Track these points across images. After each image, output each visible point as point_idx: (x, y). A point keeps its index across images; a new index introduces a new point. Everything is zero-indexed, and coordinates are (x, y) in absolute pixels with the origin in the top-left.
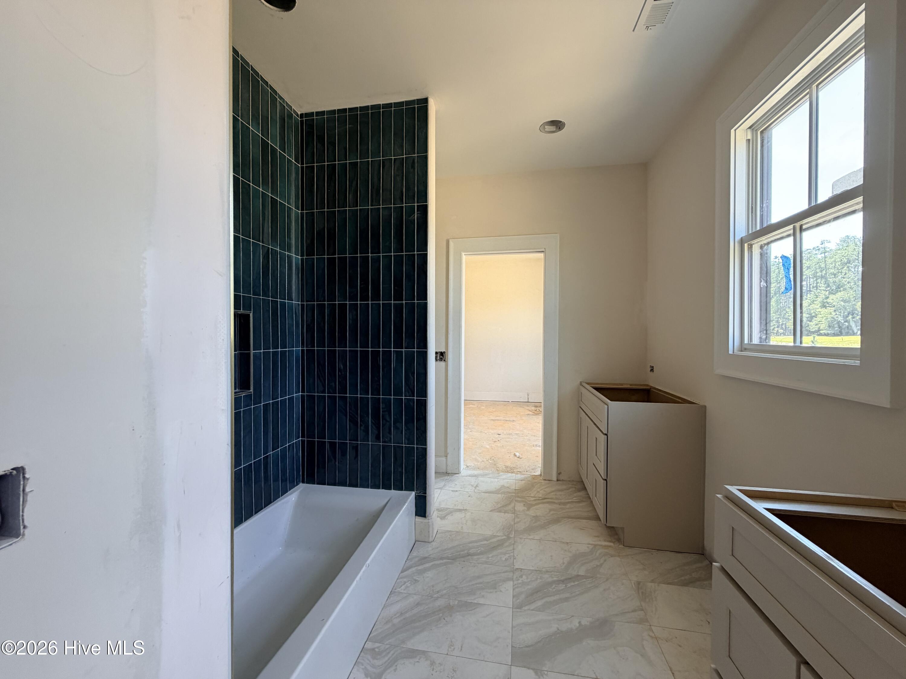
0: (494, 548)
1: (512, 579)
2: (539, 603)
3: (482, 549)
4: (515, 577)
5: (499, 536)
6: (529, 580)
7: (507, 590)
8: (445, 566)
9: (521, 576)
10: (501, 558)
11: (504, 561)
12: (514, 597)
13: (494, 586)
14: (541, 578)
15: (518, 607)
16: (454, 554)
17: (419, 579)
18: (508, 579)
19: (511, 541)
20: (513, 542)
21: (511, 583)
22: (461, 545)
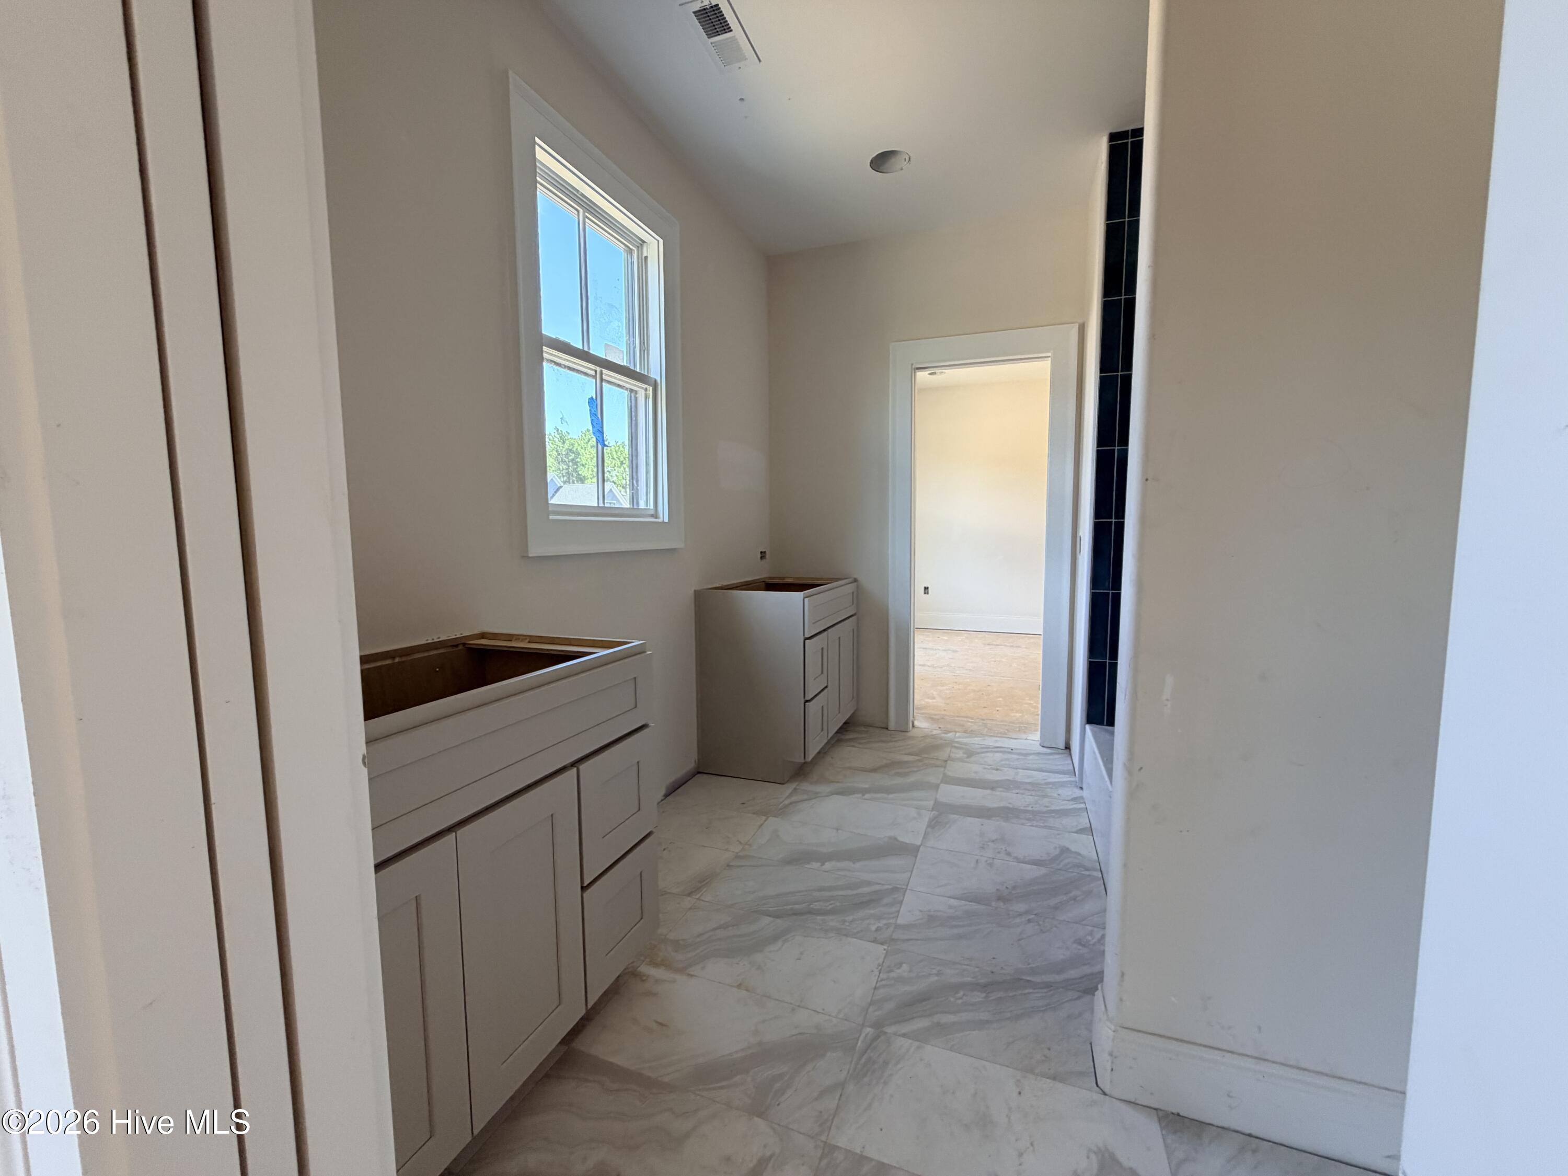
0: (923, 998)
1: (897, 927)
2: (866, 890)
3: (952, 999)
4: (892, 929)
5: (904, 1035)
6: (868, 922)
7: (909, 911)
8: (1033, 966)
9: (878, 929)
10: (910, 971)
11: (905, 963)
12: (901, 902)
13: (932, 919)
14: (844, 921)
15: (897, 891)
16: (1020, 992)
17: (1075, 945)
18: (907, 927)
19: (877, 1013)
20: (871, 1009)
21: (900, 921)
22: (1009, 1018)
